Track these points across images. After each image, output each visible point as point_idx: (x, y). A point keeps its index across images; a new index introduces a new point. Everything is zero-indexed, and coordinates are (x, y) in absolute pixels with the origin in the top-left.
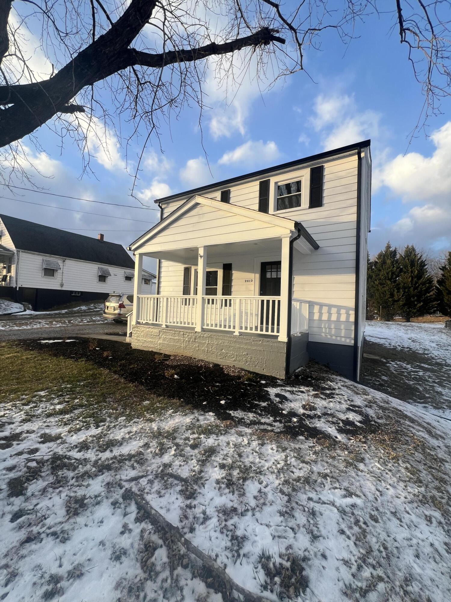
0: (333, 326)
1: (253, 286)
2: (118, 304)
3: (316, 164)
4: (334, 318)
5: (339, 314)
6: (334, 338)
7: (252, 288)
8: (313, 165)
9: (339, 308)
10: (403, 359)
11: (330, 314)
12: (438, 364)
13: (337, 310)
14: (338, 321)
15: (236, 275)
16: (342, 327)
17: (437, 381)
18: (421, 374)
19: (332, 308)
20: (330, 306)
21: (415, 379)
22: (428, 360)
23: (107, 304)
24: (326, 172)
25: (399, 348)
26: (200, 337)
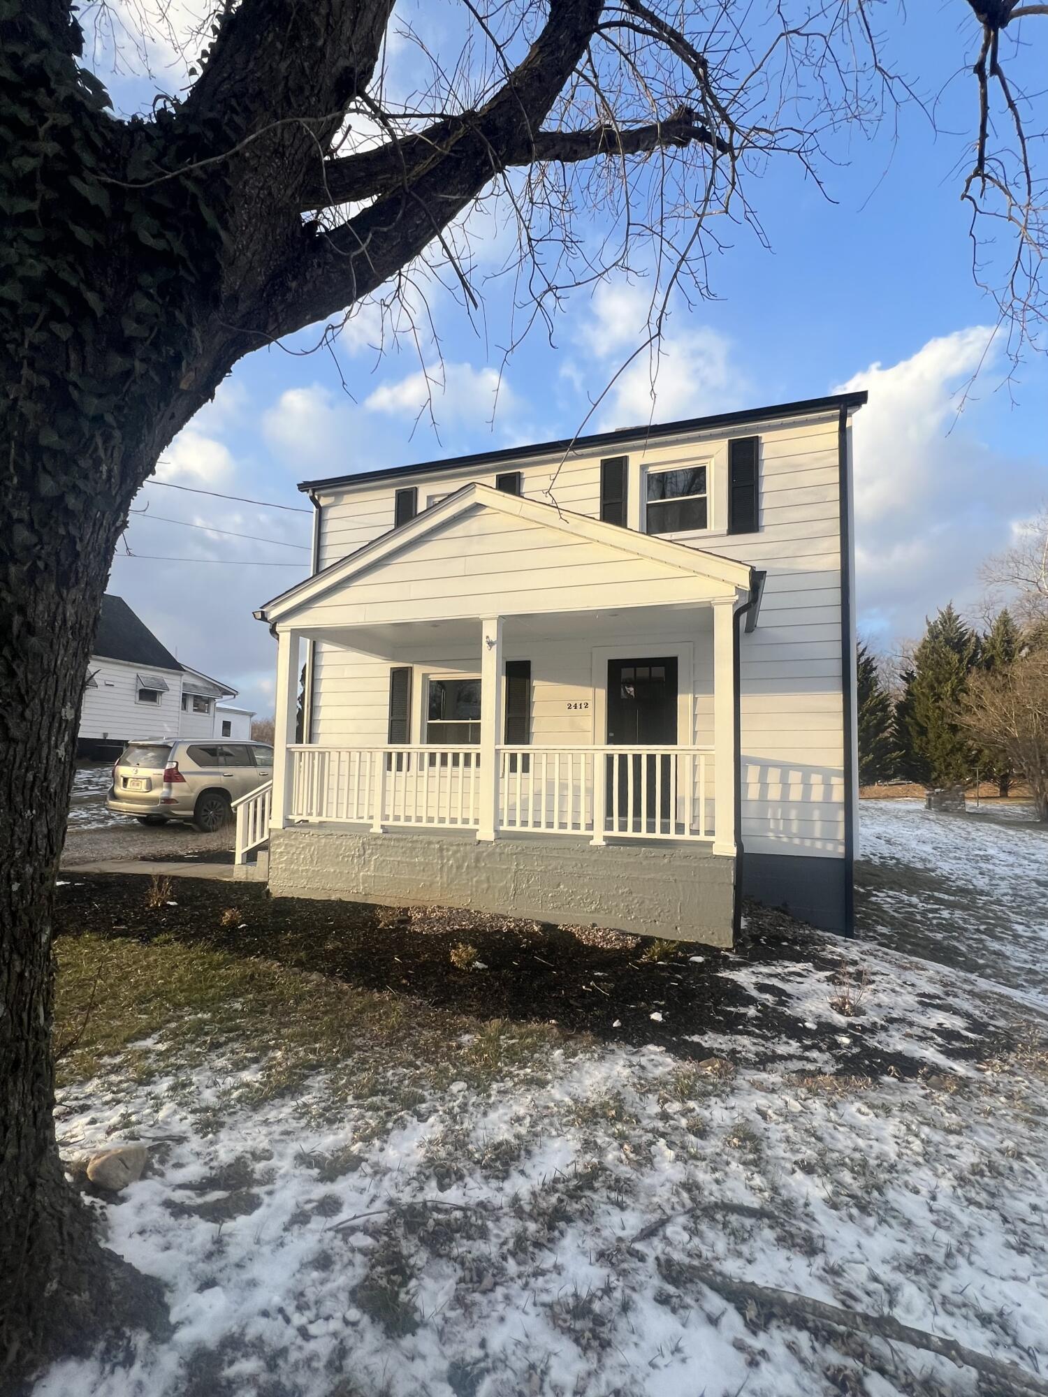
0: (793, 814)
1: (591, 719)
2: (162, 771)
3: (743, 431)
4: (795, 794)
5: (807, 786)
6: (797, 841)
7: (588, 723)
8: (734, 432)
9: (807, 771)
10: (895, 884)
11: (785, 785)
12: (962, 891)
13: (803, 777)
14: (806, 801)
15: (542, 691)
16: (816, 815)
17: (982, 927)
18: (945, 914)
19: (791, 772)
20: (785, 768)
21: (940, 927)
22: (939, 883)
23: (123, 771)
24: (766, 452)
25: (876, 861)
26: (491, 855)
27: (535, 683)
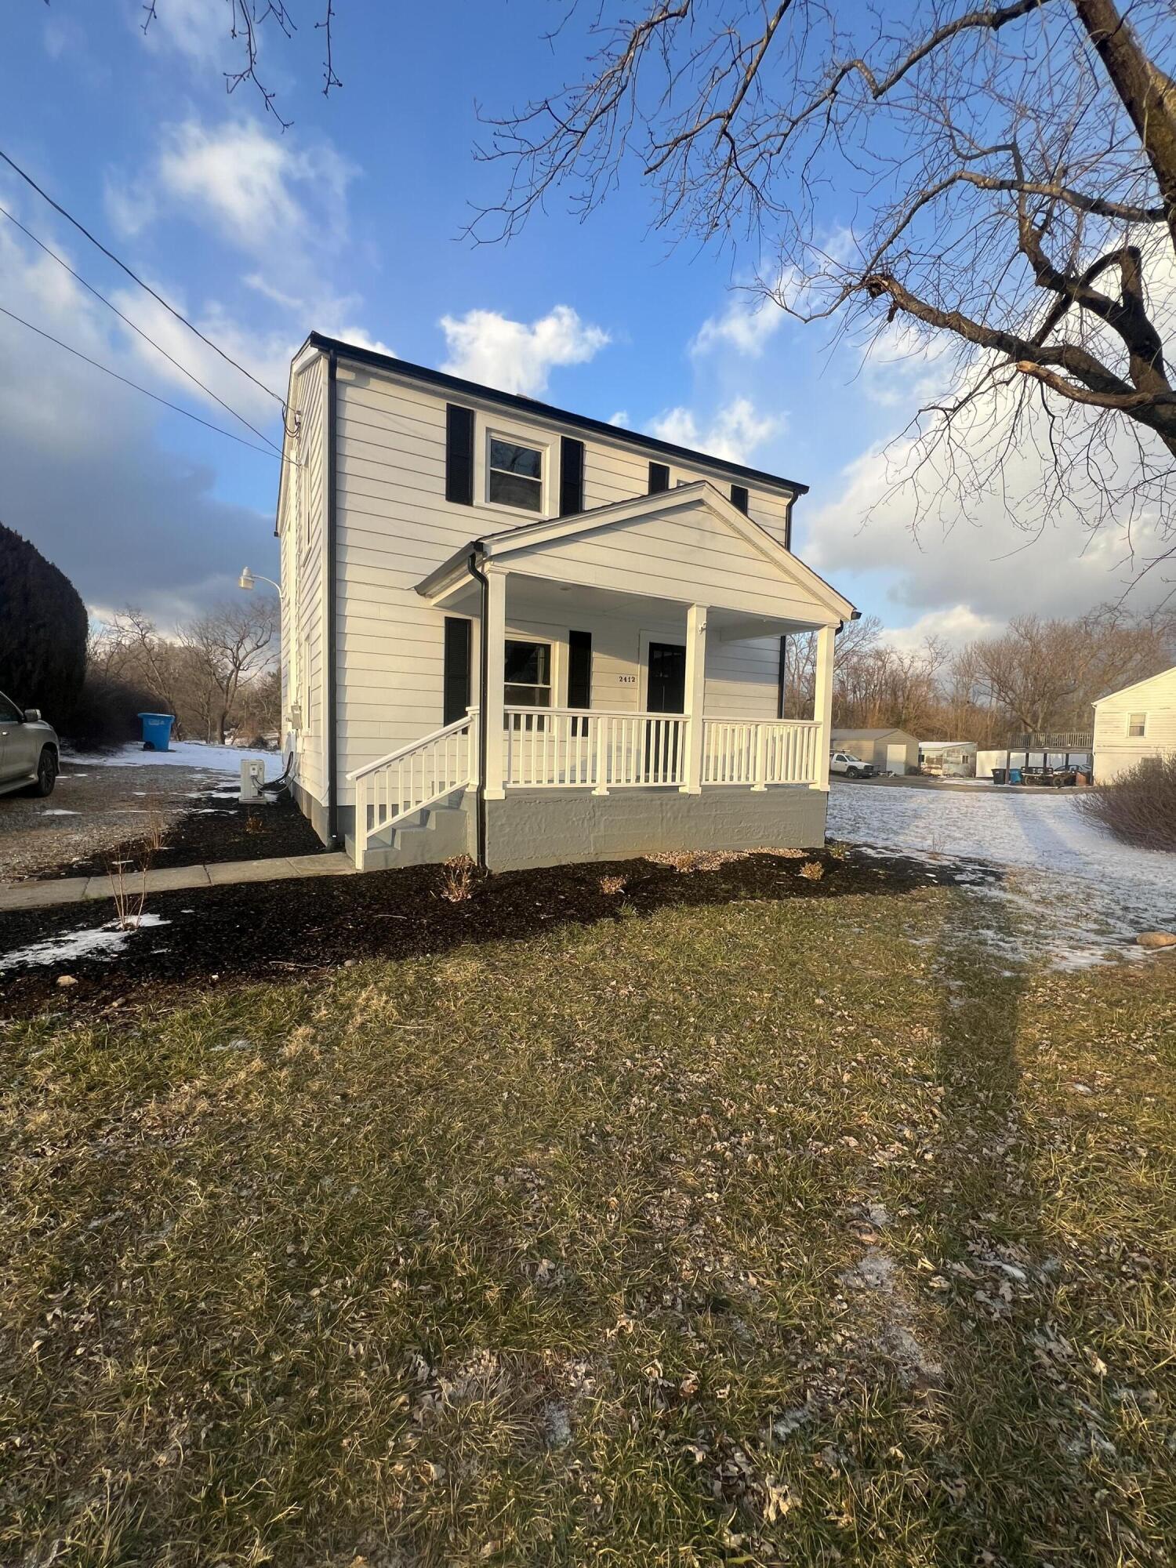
3: (740, 481)
7: (636, 693)
15: (600, 662)
26: (698, 805)
27: (594, 654)
